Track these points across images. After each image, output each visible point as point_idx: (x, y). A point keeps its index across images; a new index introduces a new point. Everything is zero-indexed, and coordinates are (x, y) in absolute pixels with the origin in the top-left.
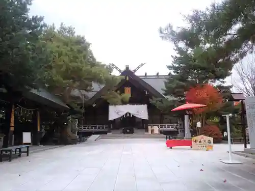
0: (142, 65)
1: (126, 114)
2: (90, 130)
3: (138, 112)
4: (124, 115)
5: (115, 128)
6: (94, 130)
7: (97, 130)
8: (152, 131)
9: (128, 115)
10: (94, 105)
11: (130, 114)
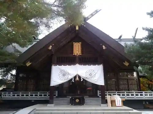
0: (97, 12)
1: (75, 77)
2: (29, 98)
3: (90, 75)
4: (71, 80)
5: (61, 95)
6: (34, 98)
7: (38, 98)
8: (113, 102)
9: (77, 79)
10: (28, 64)
11: (80, 77)
